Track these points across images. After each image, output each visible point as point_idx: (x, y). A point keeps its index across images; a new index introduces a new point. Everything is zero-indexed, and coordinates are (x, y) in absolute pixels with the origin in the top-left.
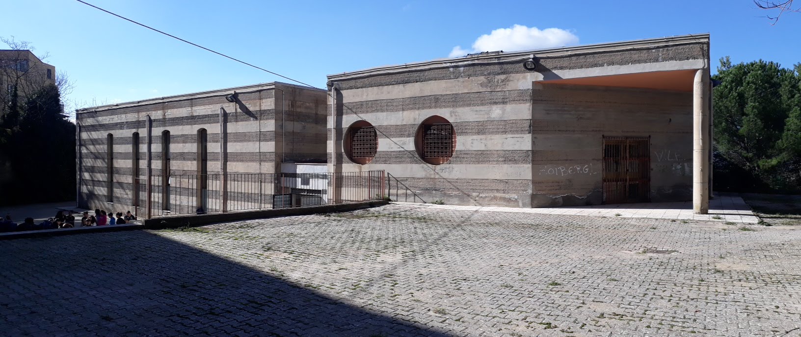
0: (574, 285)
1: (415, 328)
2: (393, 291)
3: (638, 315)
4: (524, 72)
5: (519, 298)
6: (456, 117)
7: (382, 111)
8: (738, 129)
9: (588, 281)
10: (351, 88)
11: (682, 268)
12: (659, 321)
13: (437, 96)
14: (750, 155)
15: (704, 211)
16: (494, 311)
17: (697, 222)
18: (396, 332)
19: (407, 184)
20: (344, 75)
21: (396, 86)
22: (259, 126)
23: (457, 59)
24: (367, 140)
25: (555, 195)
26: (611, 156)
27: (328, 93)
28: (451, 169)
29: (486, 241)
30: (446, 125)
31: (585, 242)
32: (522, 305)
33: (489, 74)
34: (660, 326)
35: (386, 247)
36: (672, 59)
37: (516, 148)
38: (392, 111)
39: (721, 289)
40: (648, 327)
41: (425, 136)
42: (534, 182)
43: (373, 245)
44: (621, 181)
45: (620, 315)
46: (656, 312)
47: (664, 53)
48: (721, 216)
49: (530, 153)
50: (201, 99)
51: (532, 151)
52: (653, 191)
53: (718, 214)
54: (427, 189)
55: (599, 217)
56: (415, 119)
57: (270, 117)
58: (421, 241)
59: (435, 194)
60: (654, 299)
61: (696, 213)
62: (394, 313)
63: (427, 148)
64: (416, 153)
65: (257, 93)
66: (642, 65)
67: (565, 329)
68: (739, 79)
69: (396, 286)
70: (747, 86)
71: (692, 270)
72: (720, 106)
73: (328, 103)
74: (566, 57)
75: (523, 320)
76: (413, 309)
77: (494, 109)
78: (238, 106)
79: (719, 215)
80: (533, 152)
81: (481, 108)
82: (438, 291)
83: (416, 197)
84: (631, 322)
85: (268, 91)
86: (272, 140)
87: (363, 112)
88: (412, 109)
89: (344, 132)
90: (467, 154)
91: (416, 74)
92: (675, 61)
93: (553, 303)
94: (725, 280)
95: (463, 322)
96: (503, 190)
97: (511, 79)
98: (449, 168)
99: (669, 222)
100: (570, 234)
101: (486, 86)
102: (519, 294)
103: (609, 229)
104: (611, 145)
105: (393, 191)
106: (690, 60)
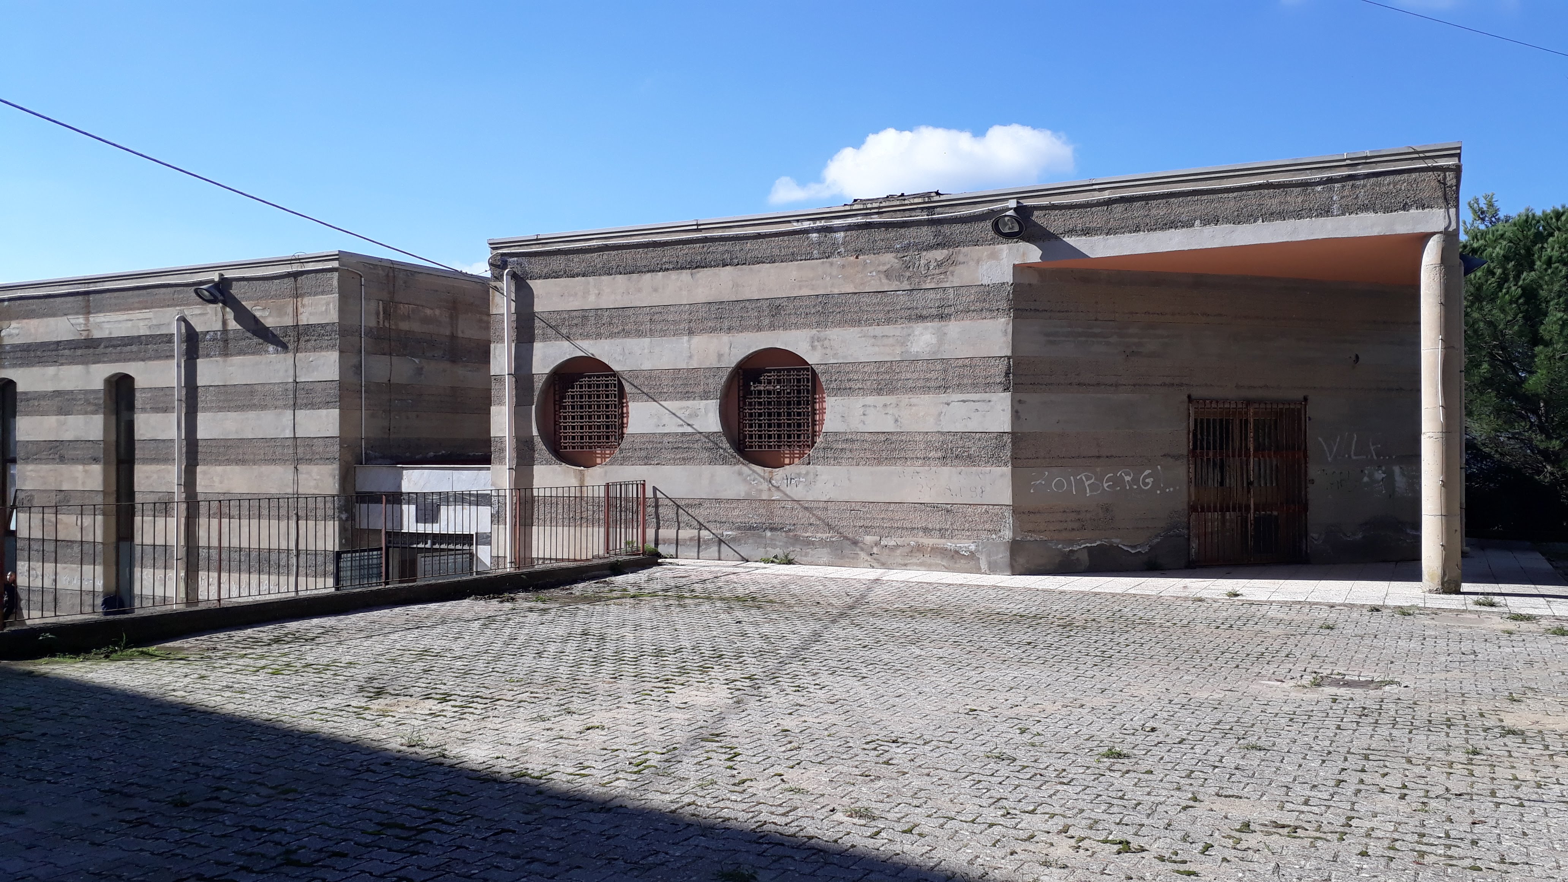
0: (1162, 758)
1: (814, 851)
2: (735, 772)
3: (1331, 828)
4: (993, 242)
5: (1038, 784)
6: (824, 351)
7: (640, 334)
8: (1523, 381)
9: (1192, 748)
10: (555, 275)
11: (1416, 723)
12: (1386, 843)
13: (777, 302)
14: (1556, 444)
15: (1450, 586)
16: (985, 811)
17: (1436, 612)
18: (774, 861)
19: (701, 514)
20: (537, 241)
21: (673, 275)
22: (292, 366)
23: (828, 210)
24: (599, 407)
25: (1071, 542)
26: (1208, 448)
27: (493, 284)
28: (811, 476)
29: (918, 652)
30: (799, 370)
31: (1164, 660)
32: (1049, 800)
33: (906, 248)
34: (1391, 853)
35: (683, 671)
36: (1365, 208)
37: (972, 426)
38: (664, 333)
39: (1523, 773)
40: (1364, 854)
41: (745, 397)
42: (1016, 511)
43: (648, 665)
44: (1234, 510)
45: (1289, 826)
46: (1375, 823)
47: (1346, 193)
48: (1496, 599)
49: (1007, 439)
50: (116, 294)
51: (1013, 433)
52: (1315, 536)
53: (1488, 594)
54: (751, 528)
55: (1186, 599)
56: (720, 356)
57: (325, 344)
58: (761, 652)
59: (772, 540)
60: (1363, 793)
61: (1430, 591)
62: (755, 819)
63: (751, 426)
64: (724, 439)
65: (286, 280)
66: (1291, 223)
67: (1167, 856)
68: (1522, 251)
69: (738, 758)
70: (1546, 270)
71: (1444, 727)
72: (1475, 321)
73: (493, 311)
74: (1099, 204)
75: (1060, 832)
76: (796, 808)
77: (917, 333)
78: (230, 314)
79: (1490, 597)
80: (1016, 436)
81: (888, 330)
82: (839, 768)
83: (724, 547)
84: (1319, 843)
85: (319, 275)
86: (331, 405)
87: (588, 336)
88: (713, 330)
89: (538, 384)
90: (852, 441)
91: (721, 247)
92: (1372, 215)
93: (1121, 798)
94: (1530, 751)
95: (920, 835)
96: (940, 530)
97: (961, 258)
98: (807, 473)
99: (1365, 611)
100: (1122, 640)
101: (899, 278)
102: (1036, 774)
103: (1218, 627)
104: (1208, 420)
105: (667, 533)
106: (1413, 211)
